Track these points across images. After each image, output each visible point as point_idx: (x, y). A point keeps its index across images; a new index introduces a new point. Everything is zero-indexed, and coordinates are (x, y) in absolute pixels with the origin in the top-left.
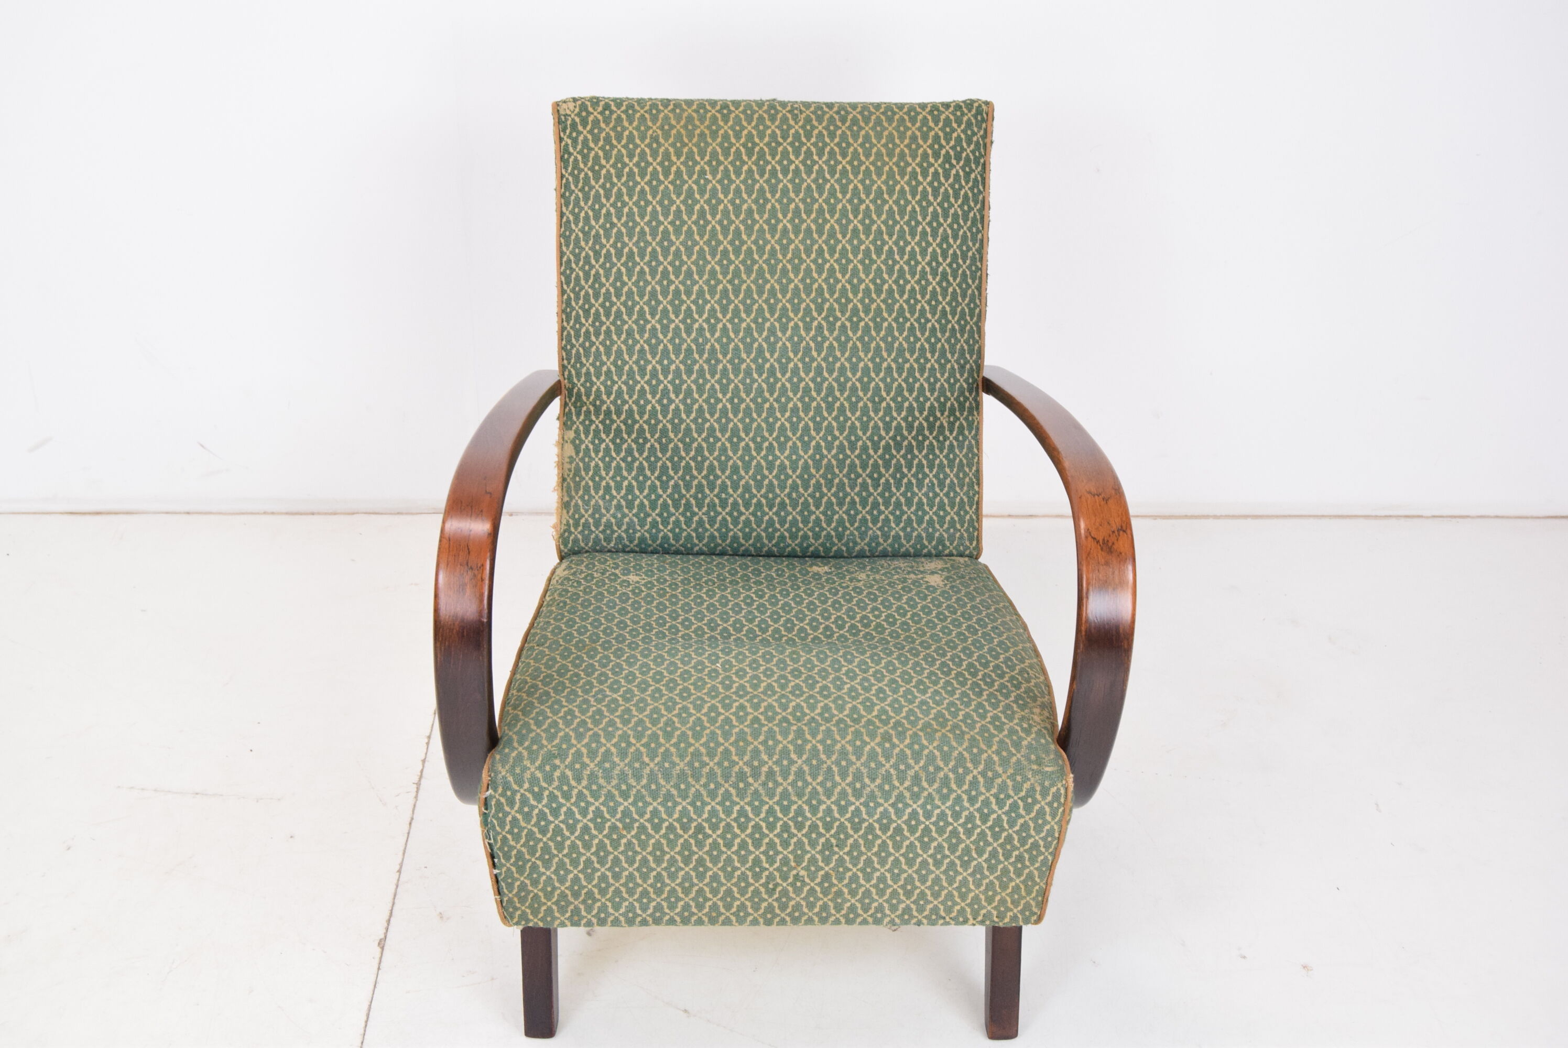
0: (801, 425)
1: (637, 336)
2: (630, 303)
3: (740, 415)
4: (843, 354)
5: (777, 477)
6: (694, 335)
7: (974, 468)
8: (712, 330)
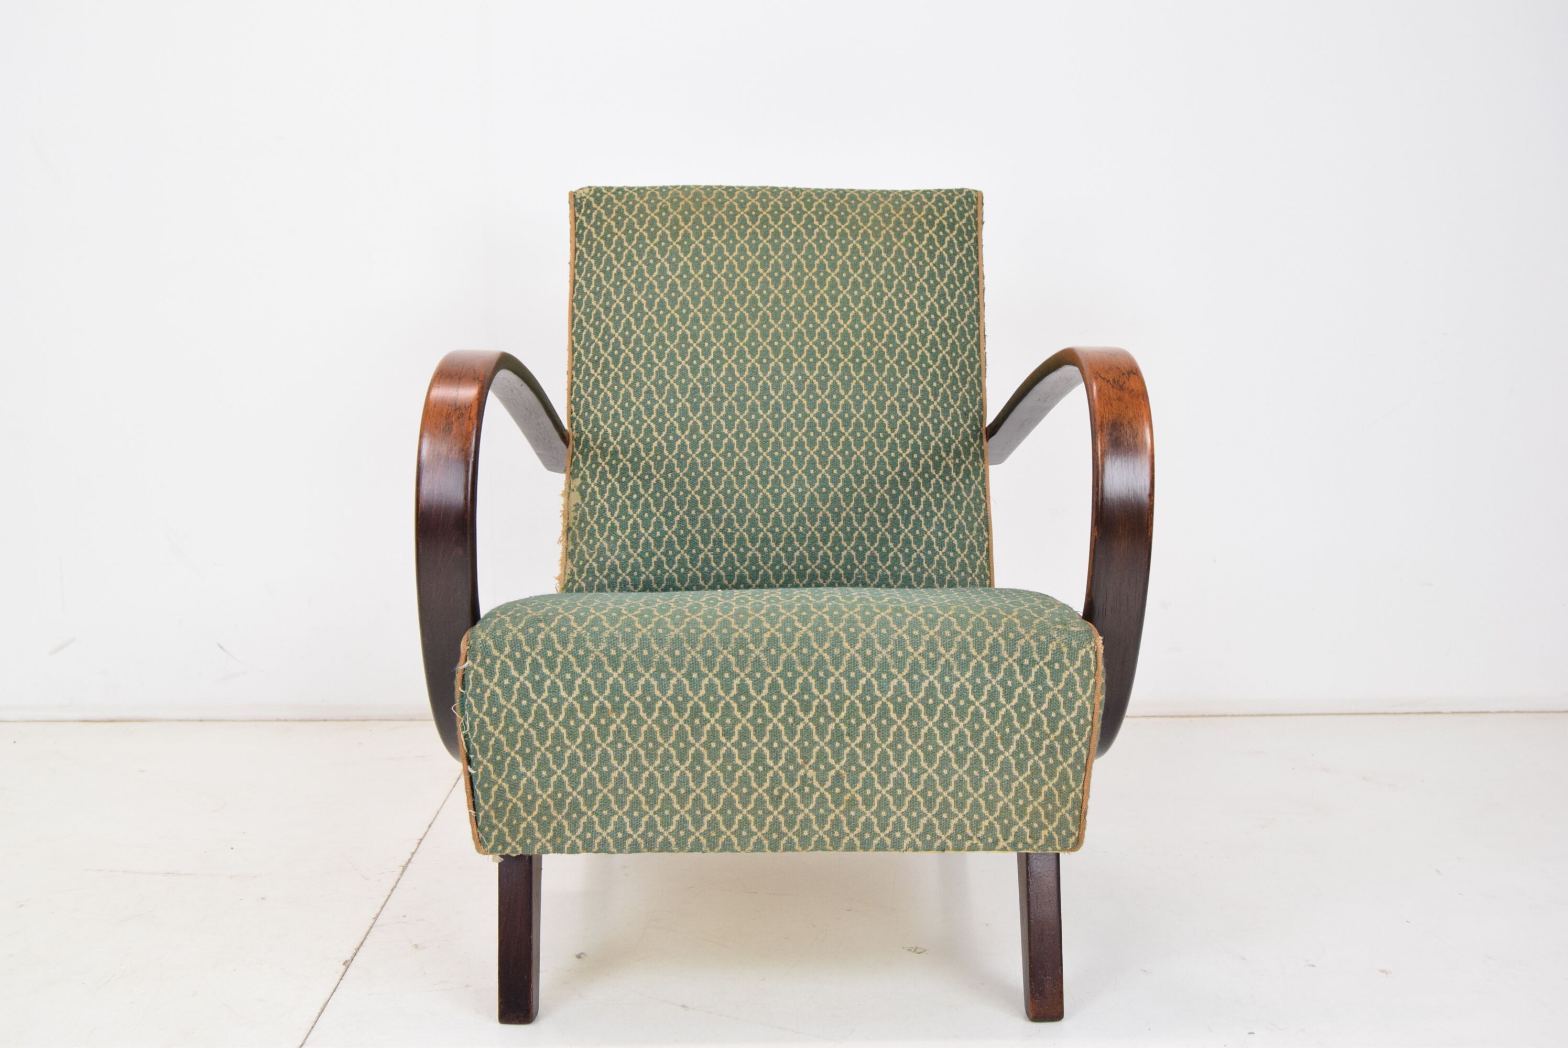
0: (807, 459)
1: (644, 379)
2: (638, 349)
3: (746, 450)
4: (847, 392)
5: (783, 510)
6: (700, 375)
7: (983, 514)
8: (718, 369)
